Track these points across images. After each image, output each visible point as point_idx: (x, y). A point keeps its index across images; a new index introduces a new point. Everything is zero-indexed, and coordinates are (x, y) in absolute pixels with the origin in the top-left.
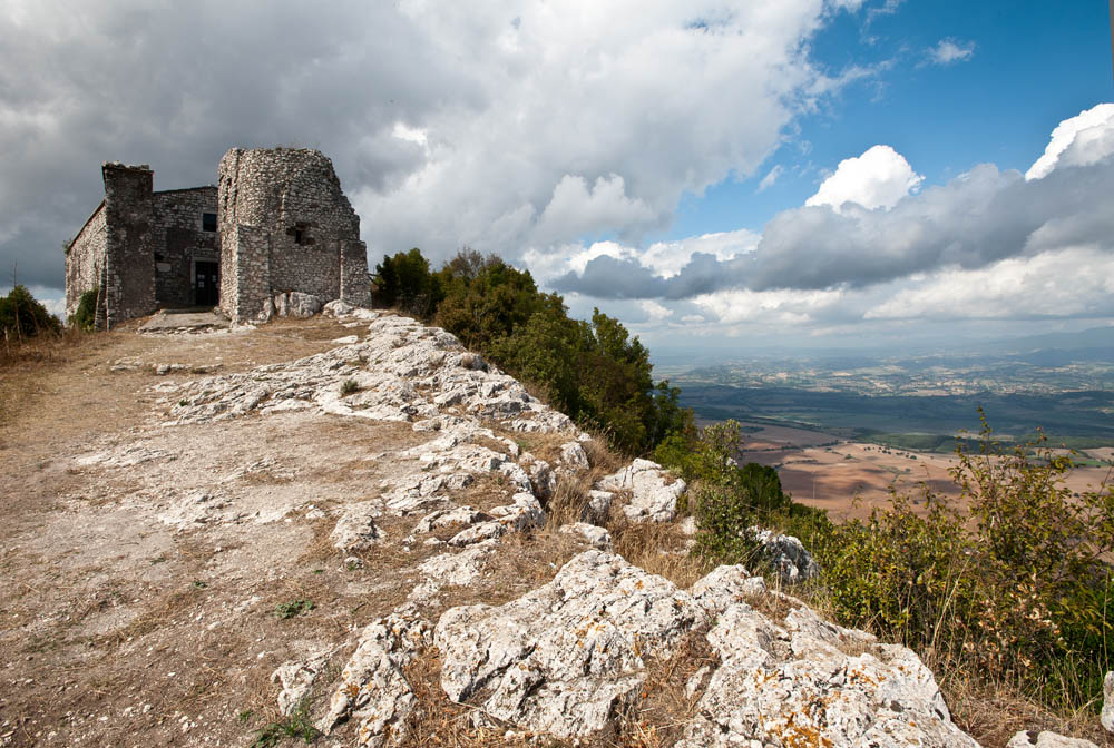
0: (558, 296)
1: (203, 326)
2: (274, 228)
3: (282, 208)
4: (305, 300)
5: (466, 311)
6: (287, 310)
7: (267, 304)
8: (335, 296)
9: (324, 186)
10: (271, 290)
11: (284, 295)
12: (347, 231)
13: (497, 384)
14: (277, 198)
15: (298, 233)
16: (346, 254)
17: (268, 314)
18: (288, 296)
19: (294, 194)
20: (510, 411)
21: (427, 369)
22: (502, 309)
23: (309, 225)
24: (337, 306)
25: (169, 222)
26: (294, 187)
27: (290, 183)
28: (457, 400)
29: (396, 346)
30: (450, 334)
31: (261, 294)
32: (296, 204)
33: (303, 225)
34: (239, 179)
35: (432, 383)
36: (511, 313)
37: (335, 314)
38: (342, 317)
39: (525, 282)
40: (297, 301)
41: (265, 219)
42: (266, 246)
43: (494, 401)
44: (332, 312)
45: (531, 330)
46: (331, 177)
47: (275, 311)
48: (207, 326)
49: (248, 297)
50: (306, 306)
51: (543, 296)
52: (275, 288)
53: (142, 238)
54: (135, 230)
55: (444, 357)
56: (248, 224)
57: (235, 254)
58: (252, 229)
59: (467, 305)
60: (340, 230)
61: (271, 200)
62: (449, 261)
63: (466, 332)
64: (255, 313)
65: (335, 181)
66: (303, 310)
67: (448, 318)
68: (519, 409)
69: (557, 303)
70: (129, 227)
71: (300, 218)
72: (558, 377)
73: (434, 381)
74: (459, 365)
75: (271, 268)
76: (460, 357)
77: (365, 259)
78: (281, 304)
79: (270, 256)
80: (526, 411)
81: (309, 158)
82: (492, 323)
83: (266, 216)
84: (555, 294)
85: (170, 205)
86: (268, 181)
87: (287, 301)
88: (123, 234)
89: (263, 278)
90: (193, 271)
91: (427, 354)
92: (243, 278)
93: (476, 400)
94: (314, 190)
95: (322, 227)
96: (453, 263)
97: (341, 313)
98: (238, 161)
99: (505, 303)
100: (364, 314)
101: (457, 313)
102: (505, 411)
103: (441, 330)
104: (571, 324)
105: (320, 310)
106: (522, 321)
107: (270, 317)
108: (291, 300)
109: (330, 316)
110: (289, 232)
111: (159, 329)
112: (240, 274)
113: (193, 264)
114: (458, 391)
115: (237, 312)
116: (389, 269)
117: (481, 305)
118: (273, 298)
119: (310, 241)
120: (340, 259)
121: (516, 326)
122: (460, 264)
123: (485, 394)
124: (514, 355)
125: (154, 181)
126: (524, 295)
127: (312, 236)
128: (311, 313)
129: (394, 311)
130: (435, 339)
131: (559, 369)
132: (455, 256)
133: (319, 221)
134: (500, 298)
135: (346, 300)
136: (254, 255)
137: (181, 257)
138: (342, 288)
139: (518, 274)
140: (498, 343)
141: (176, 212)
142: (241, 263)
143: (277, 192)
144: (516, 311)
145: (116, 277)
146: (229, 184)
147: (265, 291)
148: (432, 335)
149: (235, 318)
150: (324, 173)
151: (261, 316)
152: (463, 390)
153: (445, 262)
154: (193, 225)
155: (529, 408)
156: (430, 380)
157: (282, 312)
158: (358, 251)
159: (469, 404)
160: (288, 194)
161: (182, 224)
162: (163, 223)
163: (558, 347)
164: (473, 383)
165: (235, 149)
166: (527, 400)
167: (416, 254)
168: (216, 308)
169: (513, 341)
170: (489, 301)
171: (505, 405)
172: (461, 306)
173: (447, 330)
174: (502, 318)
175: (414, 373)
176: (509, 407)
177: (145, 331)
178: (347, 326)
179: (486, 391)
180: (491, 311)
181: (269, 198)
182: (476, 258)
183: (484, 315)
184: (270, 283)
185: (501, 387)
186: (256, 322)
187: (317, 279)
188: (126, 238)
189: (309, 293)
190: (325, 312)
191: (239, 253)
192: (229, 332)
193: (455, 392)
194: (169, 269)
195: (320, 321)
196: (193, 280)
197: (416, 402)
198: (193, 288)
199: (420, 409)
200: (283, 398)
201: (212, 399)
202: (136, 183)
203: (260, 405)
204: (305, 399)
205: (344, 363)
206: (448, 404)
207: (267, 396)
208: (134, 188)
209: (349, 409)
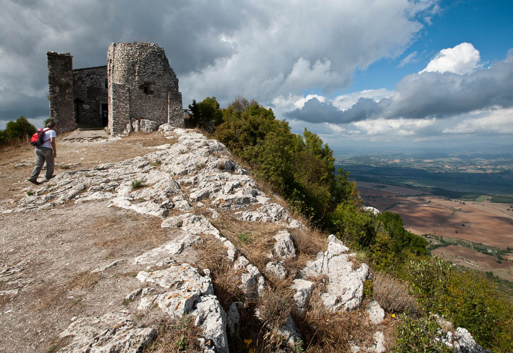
0: (286, 122)
1: (96, 137)
2: (132, 85)
3: (136, 74)
4: (148, 123)
5: (231, 131)
6: (139, 129)
7: (128, 126)
8: (165, 122)
9: (159, 63)
10: (131, 118)
11: (137, 121)
12: (172, 87)
13: (236, 183)
14: (134, 69)
15: (146, 88)
16: (170, 99)
17: (129, 131)
18: (139, 122)
19: (143, 67)
20: (242, 204)
21: (194, 170)
22: (252, 129)
23: (151, 83)
24: (165, 127)
25: (88, 83)
26: (142, 63)
27: (140, 61)
28: (206, 195)
29: (182, 153)
30: (221, 144)
31: (125, 121)
32: (144, 72)
33: (148, 84)
34: (115, 59)
35: (193, 182)
36: (257, 132)
37: (164, 131)
38: (168, 132)
39: (269, 114)
40: (144, 124)
41: (127, 81)
42: (128, 95)
43: (231, 197)
44: (163, 130)
45: (267, 142)
46: (163, 57)
47: (133, 129)
48: (99, 137)
49: (118, 122)
50: (149, 127)
51: (278, 122)
52: (132, 117)
53: (67, 91)
54: (64, 87)
55: (207, 162)
56: (118, 83)
57: (111, 99)
58: (120, 86)
59: (232, 127)
60: (168, 86)
61: (130, 71)
62: (231, 103)
63: (231, 142)
64: (122, 130)
65: (165, 60)
66: (147, 129)
67: (221, 134)
68: (249, 202)
69: (286, 126)
70: (60, 86)
71: (146, 80)
72: (281, 171)
73: (195, 180)
74: (216, 167)
75: (131, 107)
76: (216, 162)
77: (181, 102)
78: (135, 125)
79: (130, 100)
80: (254, 204)
81: (151, 47)
82: (246, 137)
83: (128, 79)
84: (284, 120)
85: (88, 75)
86: (129, 60)
87: (139, 124)
88: (57, 89)
89: (126, 112)
90: (101, 109)
91: (196, 160)
92: (116, 112)
93: (220, 196)
94: (153, 65)
95: (158, 85)
96: (233, 105)
97: (167, 131)
98: (114, 50)
99: (254, 126)
100: (179, 131)
101: (226, 131)
102: (239, 203)
103: (215, 141)
104: (291, 137)
105: (157, 129)
106: (262, 136)
107: (130, 133)
108: (141, 124)
109: (162, 132)
110: (140, 87)
111: (73, 139)
112: (114, 110)
113: (101, 105)
114: (208, 189)
115: (112, 130)
116: (195, 107)
117: (240, 127)
118: (132, 122)
119: (152, 92)
120: (167, 102)
121: (258, 140)
122: (237, 105)
123: (226, 191)
124: (256, 156)
125: (73, 61)
126: (267, 121)
127: (152, 89)
128: (152, 130)
129: (196, 129)
130: (208, 148)
131: (283, 165)
132: (234, 101)
133: (156, 81)
134: (251, 123)
135: (171, 124)
136: (121, 99)
137: (94, 101)
138: (169, 117)
139: (265, 110)
140: (247, 149)
141: (92, 79)
142: (114, 104)
143: (133, 66)
144: (260, 130)
145: (54, 112)
146: (111, 62)
147: (127, 119)
148: (207, 145)
149: (112, 133)
150: (159, 55)
151: (125, 132)
152: (211, 188)
153: (230, 104)
154: (100, 85)
155: (256, 201)
156: (192, 179)
157: (136, 130)
158: (177, 97)
159: (214, 198)
160: (139, 67)
161: (95, 85)
162: (85, 85)
163: (283, 152)
164: (219, 183)
165: (113, 44)
166: (255, 194)
167: (208, 98)
168: (106, 128)
169: (256, 148)
170: (245, 125)
171: (239, 199)
172: (229, 128)
173: (220, 140)
174: (252, 134)
175: (185, 173)
176: (241, 201)
177: (66, 140)
178: (168, 138)
179: (227, 189)
180: (245, 130)
181: (129, 69)
182: (245, 102)
183: (242, 133)
184: (130, 114)
185: (239, 185)
186: (122, 135)
187: (155, 113)
188: (59, 91)
189: (151, 120)
190: (159, 130)
191: (113, 99)
192: (107, 141)
193: (205, 189)
194: (89, 107)
195: (156, 135)
196: (101, 113)
197: (175, 198)
198: (101, 117)
199: (177, 204)
200: (95, 191)
201: (50, 191)
202: (63, 62)
203: (77, 196)
204: (110, 191)
205: (148, 164)
206: (199, 199)
207: (85, 189)
208: (62, 65)
209: (129, 203)
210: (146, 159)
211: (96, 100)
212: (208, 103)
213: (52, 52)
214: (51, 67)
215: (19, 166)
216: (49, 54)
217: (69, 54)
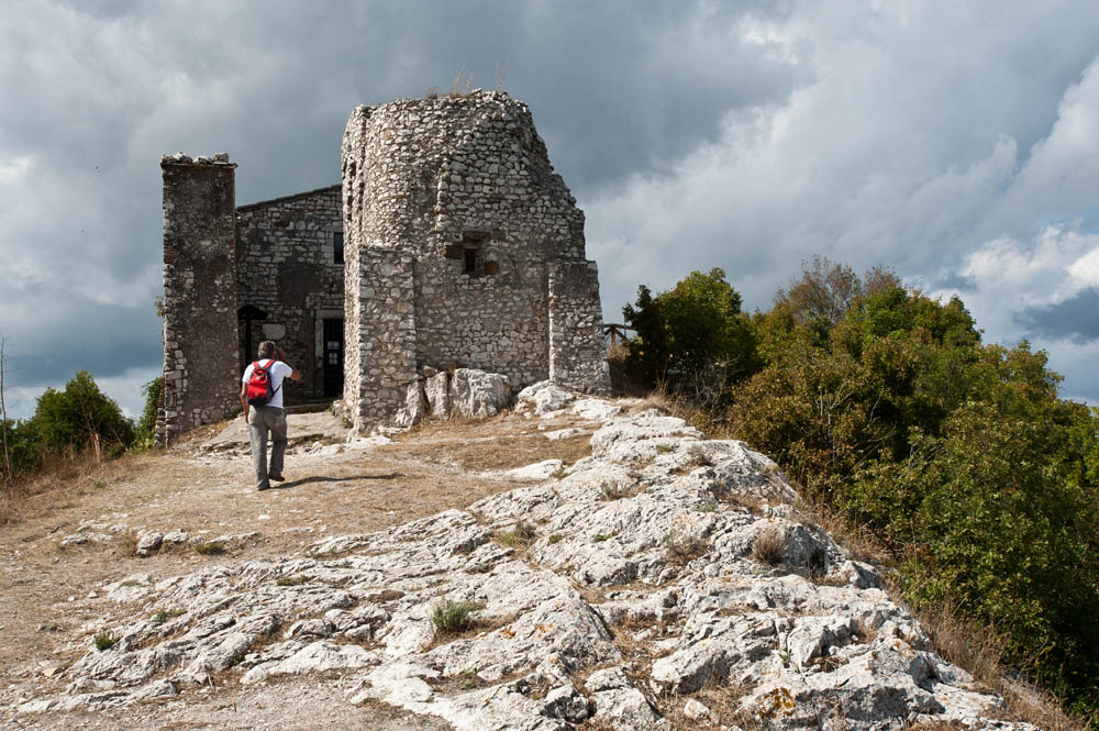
0: (1033, 351)
1: (306, 439)
2: (424, 248)
3: (438, 208)
4: (480, 383)
5: (795, 401)
6: (448, 406)
7: (412, 394)
8: (540, 374)
9: (513, 158)
10: (419, 367)
11: (441, 376)
12: (560, 243)
13: (838, 622)
14: (428, 190)
15: (469, 255)
16: (559, 290)
17: (414, 413)
18: (449, 377)
19: (458, 178)
20: (873, 717)
21: (661, 563)
22: (885, 393)
23: (488, 236)
24: (540, 394)
25: (281, 252)
26: (457, 166)
27: (451, 159)
28: (718, 671)
29: (612, 494)
30: (758, 456)
31: (400, 376)
32: (462, 198)
33: (477, 238)
34: (366, 162)
35: (659, 612)
36: (908, 401)
37: (538, 410)
38: (550, 415)
39: (952, 324)
40: (465, 387)
41: (407, 232)
42: (409, 283)
43: (823, 681)
44: (531, 406)
45: (956, 444)
46: (527, 138)
47: (426, 406)
48: (314, 438)
49: (377, 382)
50: (483, 396)
51: (994, 356)
52: (427, 361)
53: (218, 282)
54: (207, 268)
55: (709, 531)
56: (378, 243)
57: (356, 301)
58: (383, 252)
59: (801, 386)
60: (547, 242)
61: (417, 197)
62: (787, 288)
63: (797, 447)
64: (390, 412)
65: (537, 148)
66: (477, 405)
67: (757, 416)
68: (904, 712)
69: (1034, 370)
70: (198, 265)
71: (470, 224)
73: (668, 604)
74: (747, 552)
75: (419, 325)
76: (747, 532)
77: (595, 296)
78: (436, 392)
79: (418, 301)
80: (925, 719)
81: (484, 107)
82: (859, 426)
83: (409, 226)
84: (1025, 345)
85: (282, 224)
86: (412, 160)
87: (448, 388)
88: (189, 278)
89: (404, 344)
90: (319, 335)
91: (668, 523)
92: (370, 345)
93: (775, 676)
94: (494, 168)
95: (514, 238)
96: (794, 294)
97: (548, 408)
98: (364, 129)
99: (891, 379)
100: (594, 408)
101: (776, 405)
102: (857, 714)
103: (735, 445)
104: (1065, 415)
105: (510, 402)
106: (932, 419)
107: (418, 418)
108: (454, 385)
109: (528, 415)
110: (451, 253)
111: (235, 445)
112: (364, 339)
113: (319, 324)
114: (724, 643)
115: (358, 410)
116: (648, 314)
117: (833, 385)
118: (422, 381)
119: (491, 268)
120: (547, 300)
121: (916, 436)
122: (810, 294)
123: (799, 657)
124: (911, 506)
125: (236, 179)
126: (944, 355)
127: (492, 257)
128: (492, 409)
129: (654, 399)
130: (711, 474)
131: (1037, 545)
132: (800, 279)
133: (505, 227)
134: (878, 366)
135: (560, 382)
136: (389, 301)
137: (300, 312)
138: (552, 357)
139: (934, 307)
140: (870, 478)
141: (292, 234)
142: (366, 319)
143: (427, 178)
144: (918, 393)
145: (179, 353)
146: (353, 174)
147: (407, 370)
148: (704, 462)
149: (357, 421)
150: (513, 133)
151: (400, 417)
152: (736, 641)
153: (780, 292)
154: (318, 255)
155: (935, 708)
156: (654, 602)
157: (439, 409)
158: (583, 279)
159: (750, 684)
160: (448, 181)
161: (301, 254)
162: (272, 256)
163: (1033, 484)
164: (765, 619)
165: (359, 108)
166: (928, 677)
167: (696, 275)
168: (336, 404)
169: (908, 473)
170: (852, 374)
171: (858, 695)
172: (788, 389)
173: (755, 442)
174: (886, 413)
175: (628, 575)
176: (868, 704)
177: (211, 449)
178: (552, 435)
179: (801, 646)
180: (855, 398)
181: (414, 190)
182: (844, 280)
183: (841, 408)
184: (418, 353)
185: (852, 633)
186: (392, 430)
187: (504, 342)
188: (194, 285)
189: (488, 369)
190: (519, 407)
191: (363, 300)
192: (341, 450)
193: (712, 646)
194: (283, 333)
195: (507, 425)
196: (319, 351)
197: (596, 678)
198: (320, 364)
199: (603, 700)
200: (309, 637)
201: (166, 635)
202: (207, 187)
203: (250, 658)
204: (359, 640)
205: (487, 538)
206: (689, 686)
207: (275, 631)
208: (204, 196)
209: (425, 689)
210: (479, 518)
211: (303, 306)
212: (697, 294)
213: (177, 156)
214: (172, 206)
215: (72, 545)
216: (166, 165)
217: (225, 158)
